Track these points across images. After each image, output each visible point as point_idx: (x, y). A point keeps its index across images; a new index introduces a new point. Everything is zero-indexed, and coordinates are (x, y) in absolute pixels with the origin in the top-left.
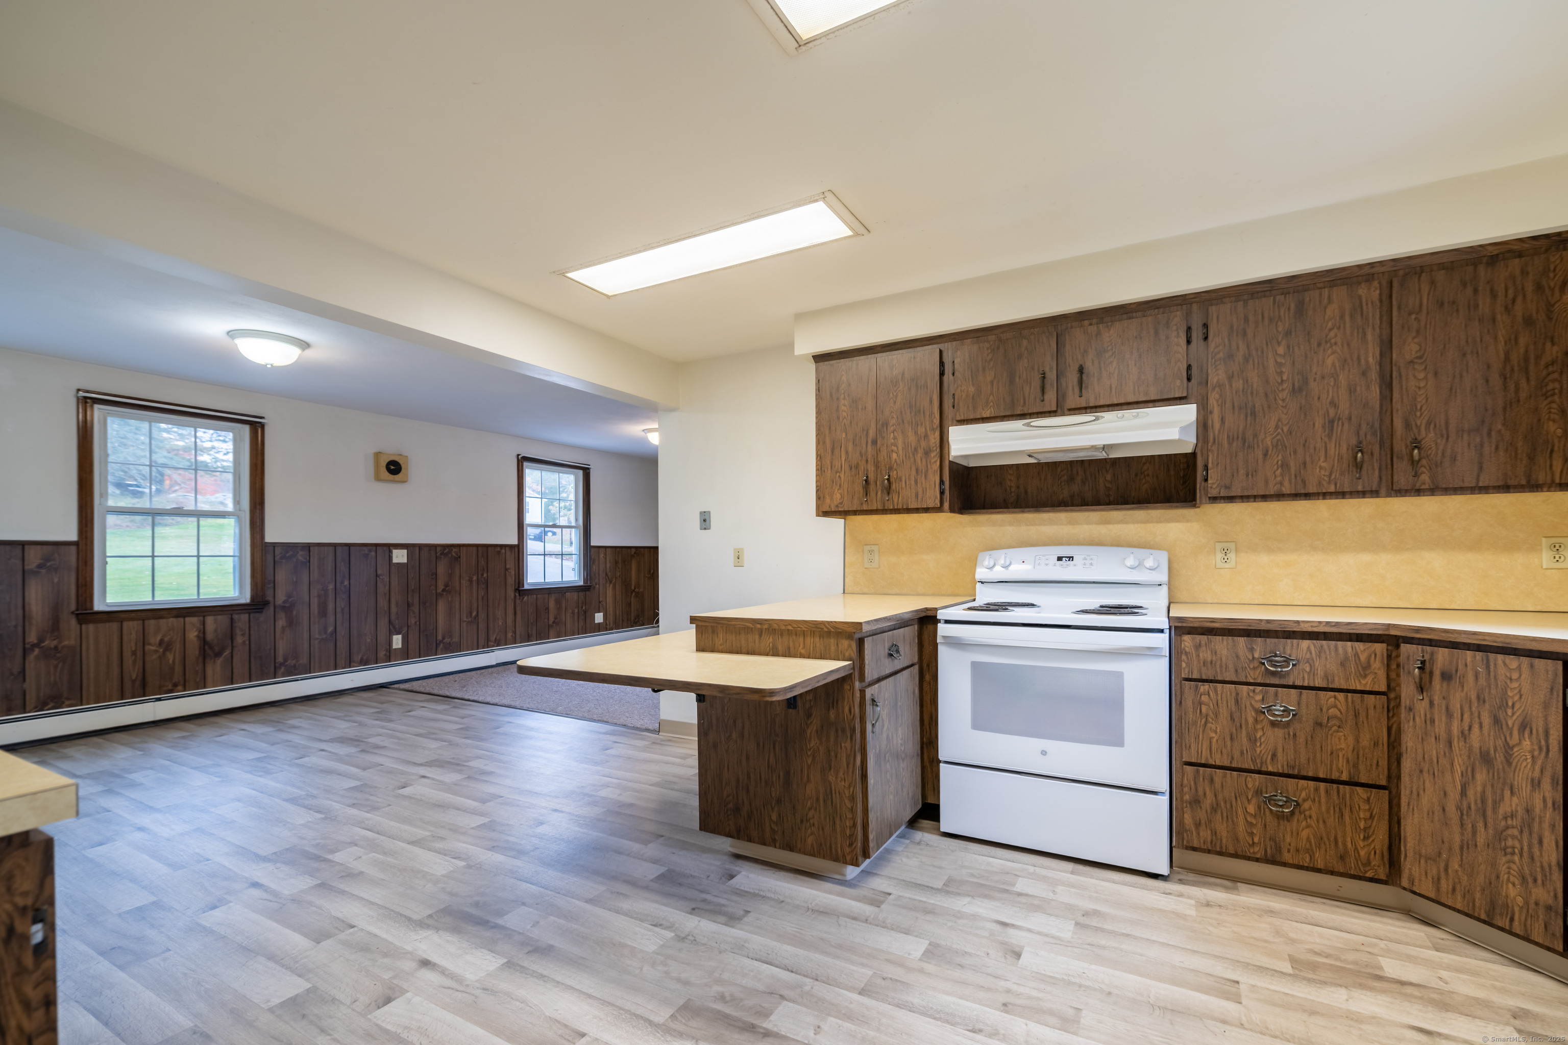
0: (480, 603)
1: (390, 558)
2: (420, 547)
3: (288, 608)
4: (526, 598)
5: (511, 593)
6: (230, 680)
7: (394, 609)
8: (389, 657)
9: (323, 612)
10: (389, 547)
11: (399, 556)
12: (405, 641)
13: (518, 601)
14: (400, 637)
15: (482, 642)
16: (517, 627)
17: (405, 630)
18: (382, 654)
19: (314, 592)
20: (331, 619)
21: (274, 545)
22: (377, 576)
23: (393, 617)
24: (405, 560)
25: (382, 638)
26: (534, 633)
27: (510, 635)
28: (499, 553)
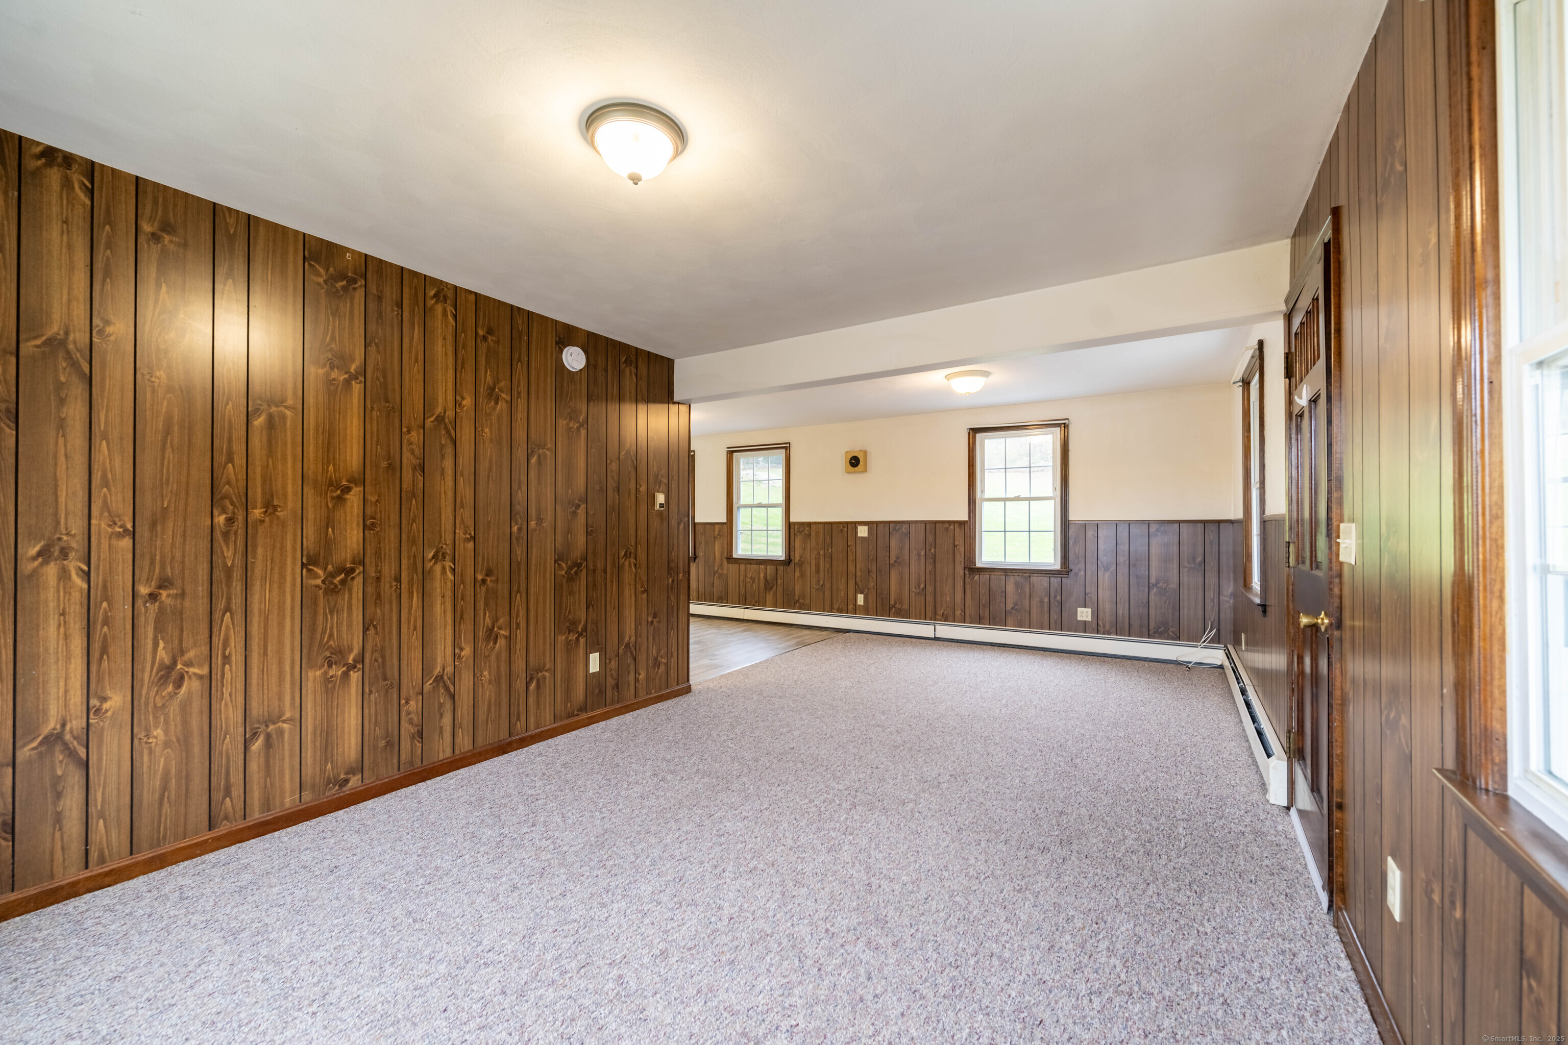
0: (928, 577)
1: (856, 532)
2: (877, 523)
3: (801, 564)
4: (977, 577)
5: (960, 570)
6: (776, 605)
7: (859, 574)
8: (853, 610)
9: (818, 571)
10: (855, 524)
11: (863, 532)
12: (866, 599)
13: (967, 580)
14: (862, 596)
15: (929, 614)
16: (967, 605)
17: (866, 591)
18: (851, 607)
19: (813, 556)
20: (822, 575)
21: (794, 523)
22: (848, 546)
23: (858, 580)
24: (866, 535)
25: (851, 595)
26: (987, 615)
27: (958, 612)
28: (947, 529)
